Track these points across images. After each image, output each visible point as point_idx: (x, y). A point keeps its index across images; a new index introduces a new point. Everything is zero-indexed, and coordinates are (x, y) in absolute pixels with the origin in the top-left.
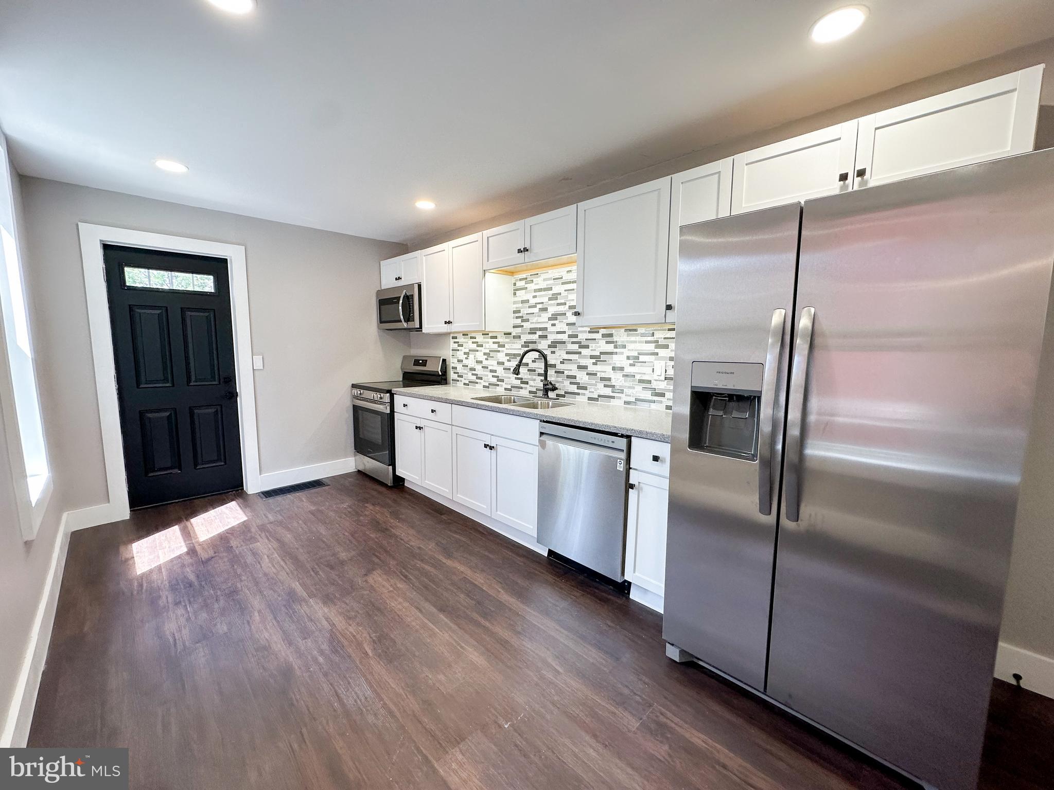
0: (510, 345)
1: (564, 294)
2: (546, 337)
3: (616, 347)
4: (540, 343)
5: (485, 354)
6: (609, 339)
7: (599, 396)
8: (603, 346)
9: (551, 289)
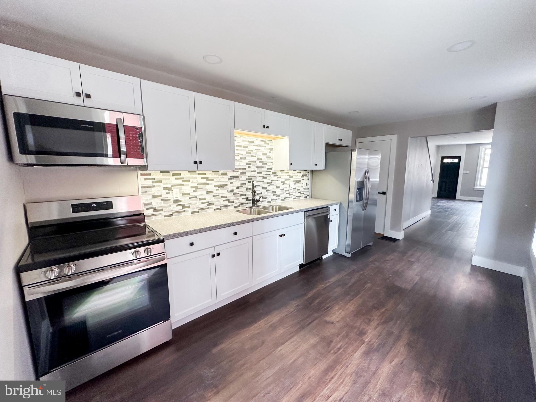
2: (245, 173)
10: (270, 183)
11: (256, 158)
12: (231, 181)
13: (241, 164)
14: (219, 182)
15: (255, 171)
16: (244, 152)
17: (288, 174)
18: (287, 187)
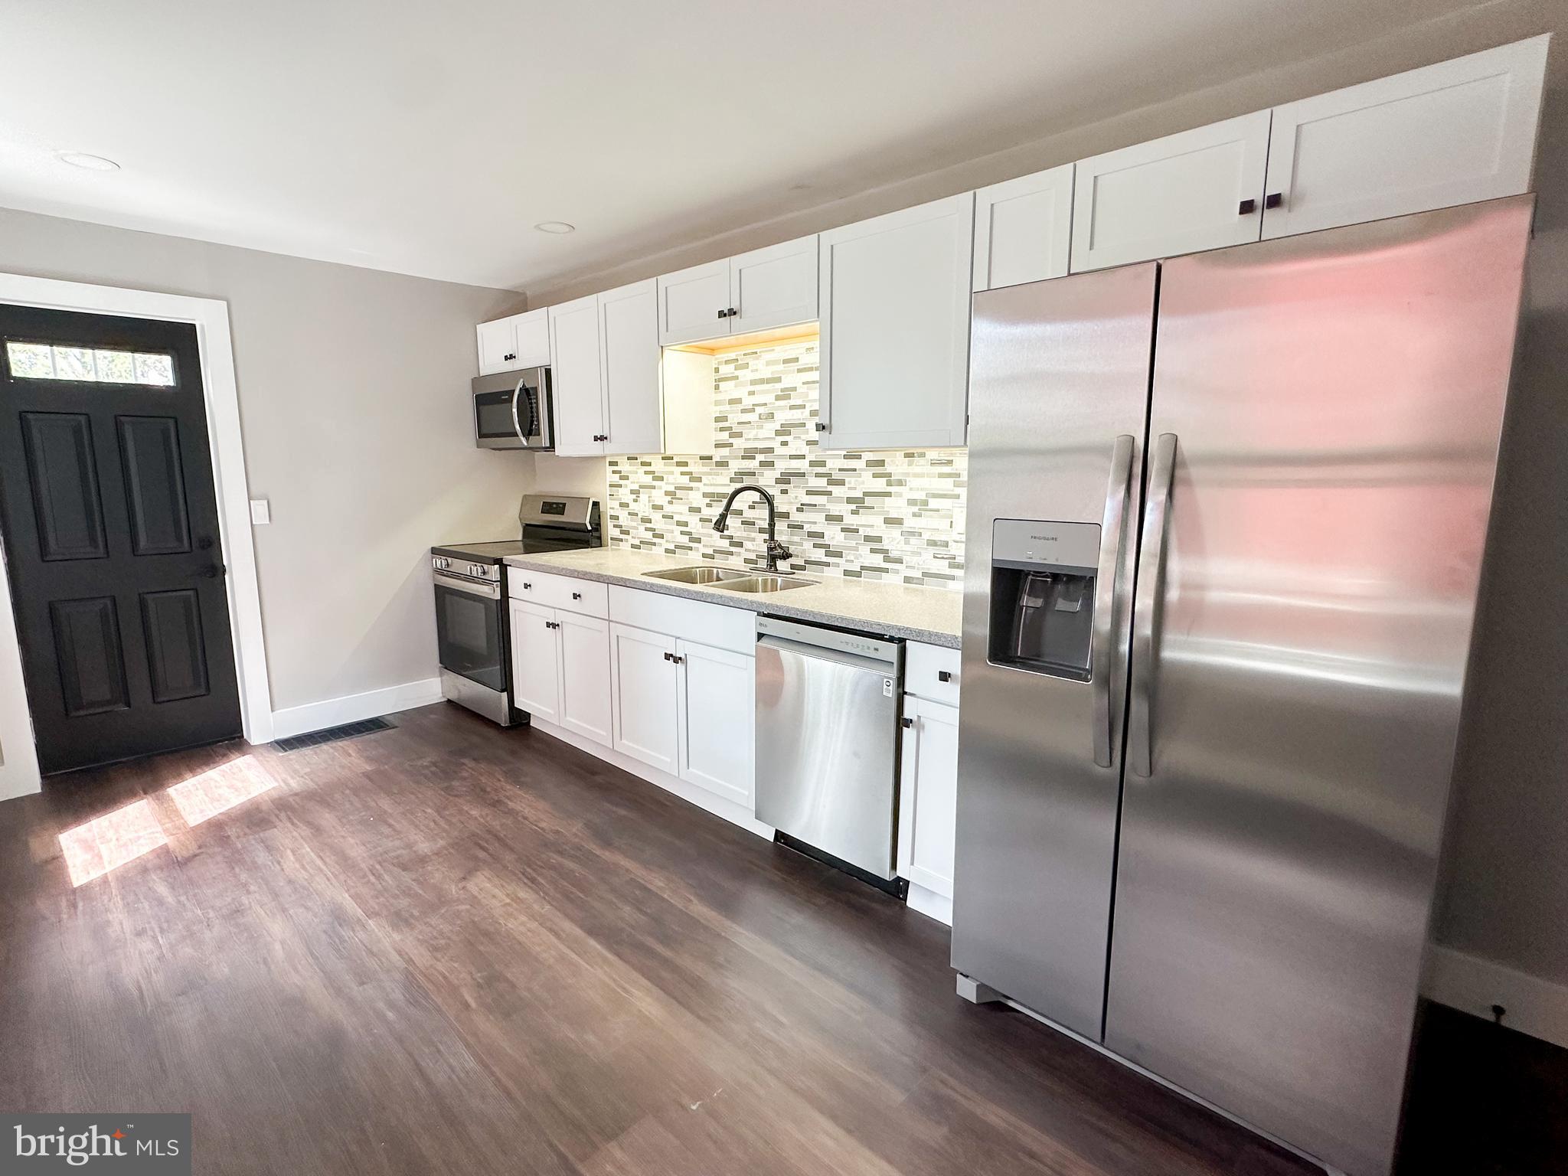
0: (710, 477)
1: (802, 389)
2: (771, 464)
3: (889, 484)
4: (762, 474)
5: (667, 493)
6: (879, 470)
7: (863, 568)
8: (866, 481)
9: (779, 380)
13: (762, 434)
15: (803, 457)
16: (769, 398)
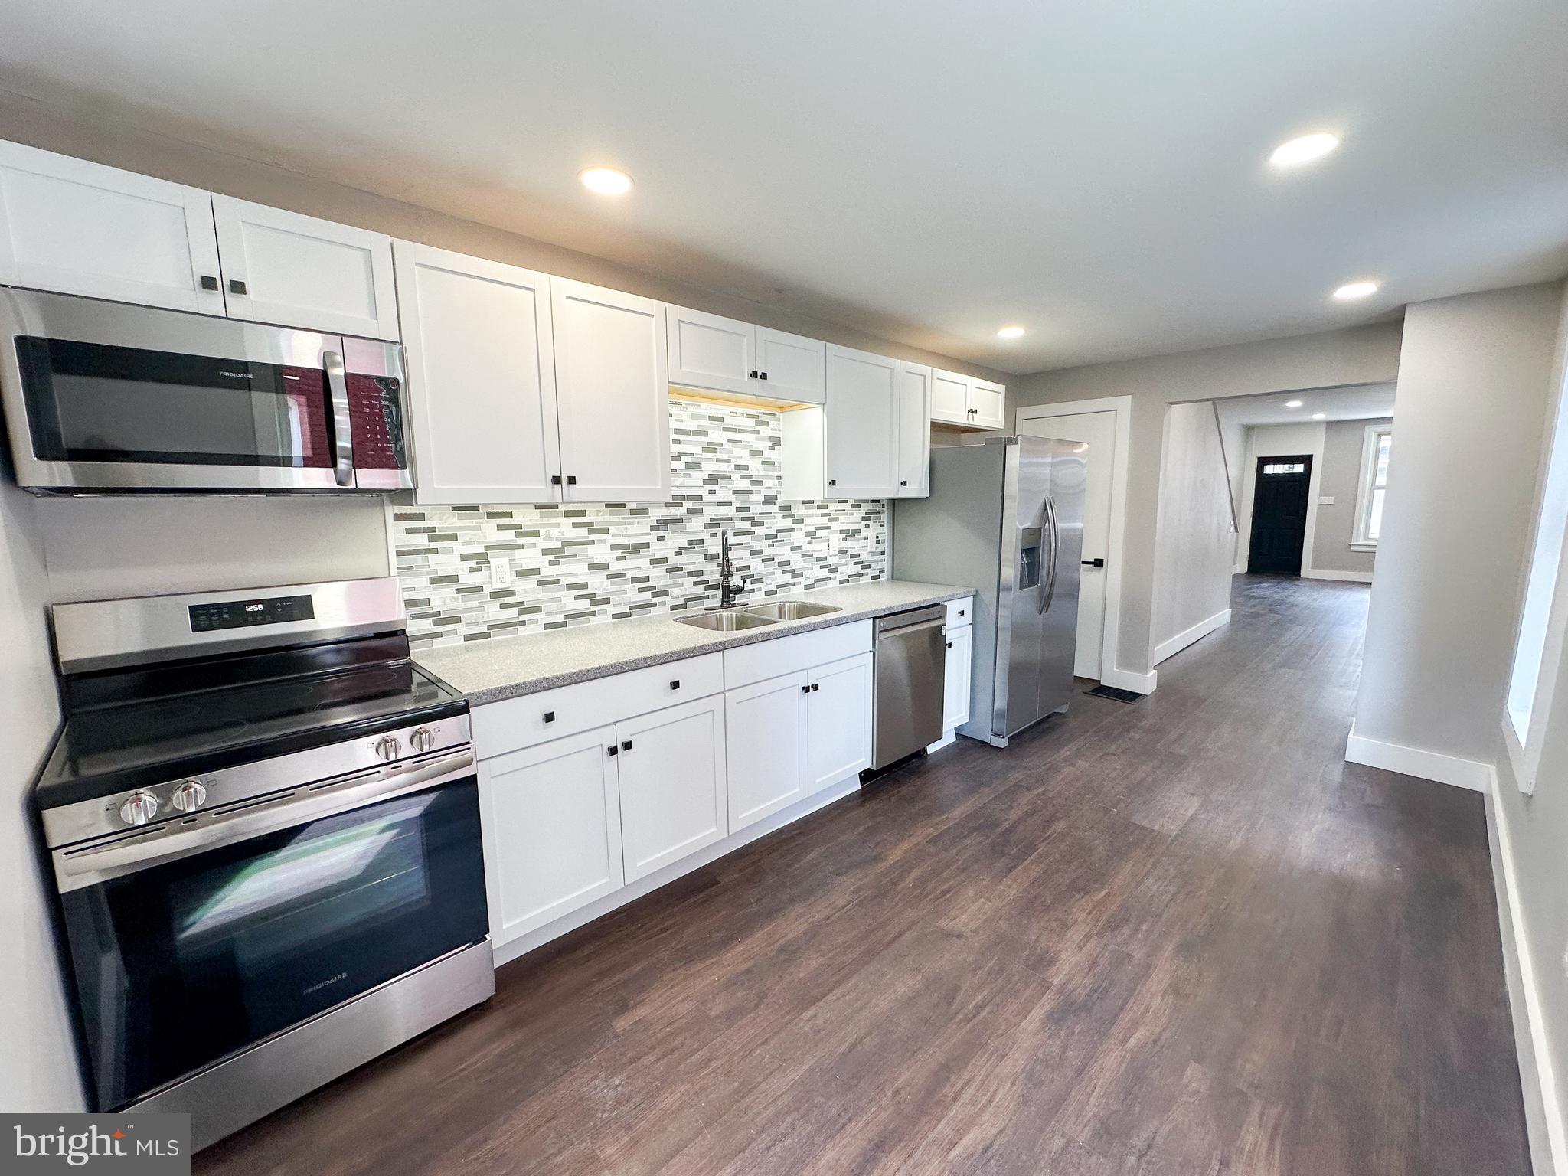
1: (727, 445)
2: (701, 510)
8: (779, 521)
9: (705, 434)
10: (774, 539)
11: (732, 465)
12: (661, 533)
13: (689, 482)
14: (624, 536)
15: (730, 504)
16: (697, 450)
17: (824, 511)
18: (822, 549)
